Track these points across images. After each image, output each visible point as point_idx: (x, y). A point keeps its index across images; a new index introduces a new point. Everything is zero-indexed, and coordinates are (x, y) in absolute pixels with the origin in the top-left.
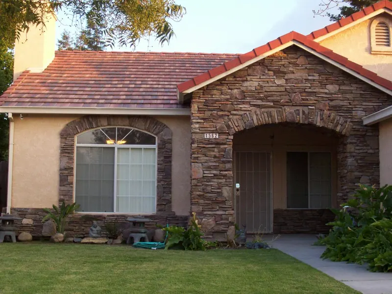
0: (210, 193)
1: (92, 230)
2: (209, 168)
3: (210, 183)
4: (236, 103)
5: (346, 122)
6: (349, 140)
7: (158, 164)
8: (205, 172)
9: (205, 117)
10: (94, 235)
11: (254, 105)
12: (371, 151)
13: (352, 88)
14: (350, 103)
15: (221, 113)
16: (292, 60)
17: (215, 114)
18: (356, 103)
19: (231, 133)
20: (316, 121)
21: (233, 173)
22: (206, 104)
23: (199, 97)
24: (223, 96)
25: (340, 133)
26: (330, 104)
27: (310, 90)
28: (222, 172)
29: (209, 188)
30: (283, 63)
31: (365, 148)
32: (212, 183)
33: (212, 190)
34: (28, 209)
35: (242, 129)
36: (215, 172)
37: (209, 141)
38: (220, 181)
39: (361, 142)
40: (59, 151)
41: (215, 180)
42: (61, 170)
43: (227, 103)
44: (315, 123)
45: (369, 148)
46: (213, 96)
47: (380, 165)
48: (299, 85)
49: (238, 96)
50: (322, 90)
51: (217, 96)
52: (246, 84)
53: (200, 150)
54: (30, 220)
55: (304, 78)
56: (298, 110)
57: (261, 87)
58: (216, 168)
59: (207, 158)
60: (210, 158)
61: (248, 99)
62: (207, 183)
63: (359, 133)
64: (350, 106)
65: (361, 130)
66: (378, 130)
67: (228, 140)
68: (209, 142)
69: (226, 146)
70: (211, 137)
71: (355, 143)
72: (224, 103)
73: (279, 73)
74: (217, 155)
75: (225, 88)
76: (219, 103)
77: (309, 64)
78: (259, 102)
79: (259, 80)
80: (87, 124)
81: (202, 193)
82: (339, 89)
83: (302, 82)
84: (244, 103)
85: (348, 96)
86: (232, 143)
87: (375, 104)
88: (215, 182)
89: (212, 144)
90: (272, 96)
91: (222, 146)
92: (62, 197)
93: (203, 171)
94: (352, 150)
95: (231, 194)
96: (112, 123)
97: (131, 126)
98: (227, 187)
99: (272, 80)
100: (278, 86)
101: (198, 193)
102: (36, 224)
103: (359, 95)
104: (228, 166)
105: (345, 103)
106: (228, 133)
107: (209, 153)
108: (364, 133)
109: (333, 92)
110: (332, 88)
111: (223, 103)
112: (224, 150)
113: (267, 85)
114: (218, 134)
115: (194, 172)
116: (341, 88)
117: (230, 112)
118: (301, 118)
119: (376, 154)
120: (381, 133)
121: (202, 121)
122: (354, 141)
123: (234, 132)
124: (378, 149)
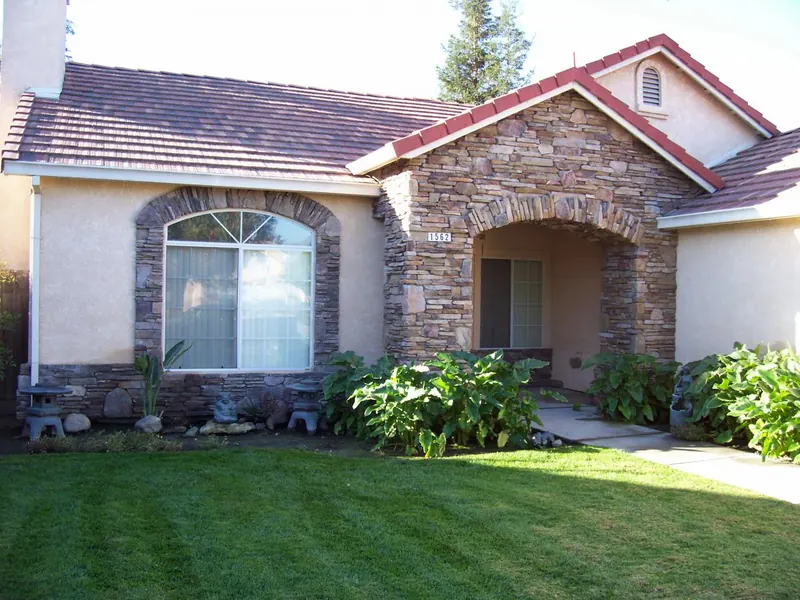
0: (437, 339)
1: (220, 408)
2: (436, 295)
3: (436, 322)
4: (479, 181)
5: (636, 223)
6: (639, 253)
7: (317, 281)
8: (430, 302)
9: (430, 204)
10: (226, 418)
11: (508, 188)
12: (666, 270)
13: (644, 169)
14: (641, 192)
15: (454, 198)
16: (565, 116)
17: (446, 200)
18: (649, 193)
19: (473, 234)
20: (597, 218)
21: (473, 304)
22: (432, 178)
23: (421, 166)
24: (458, 168)
25: (628, 240)
26: (616, 192)
27: (588, 168)
28: (455, 302)
29: (435, 331)
30: (551, 119)
31: (658, 264)
32: (440, 322)
33: (441, 333)
34: (74, 366)
35: (490, 227)
36: (445, 302)
37: (435, 246)
38: (452, 316)
39: (654, 256)
40: (134, 253)
41: (445, 316)
42: (137, 290)
43: (465, 180)
44: (595, 222)
45: (664, 265)
46: (444, 167)
47: (677, 291)
48: (574, 158)
49: (482, 169)
50: (605, 169)
51: (451, 168)
52: (496, 149)
53: (421, 263)
54: (80, 388)
55: (581, 146)
56: (573, 199)
57: (519, 157)
58: (446, 294)
59: (432, 277)
60: (437, 277)
61: (498, 177)
62: (433, 322)
63: (652, 241)
64: (642, 198)
65: (656, 236)
66: (676, 239)
67: (466, 246)
68: (436, 248)
69: (463, 256)
70: (439, 240)
71: (646, 257)
72: (462, 179)
73: (544, 135)
74: (449, 272)
75: (462, 154)
76: (454, 179)
77: (587, 124)
78: (514, 182)
79: (516, 144)
80: (188, 203)
81: (423, 339)
82: (628, 169)
83: (577, 152)
84: (491, 182)
85: (639, 181)
86: (471, 251)
87: (674, 197)
88: (445, 319)
89: (440, 252)
90: (534, 174)
91: (457, 257)
92: (141, 342)
93: (426, 300)
94: (642, 268)
95: (470, 341)
96: (236, 204)
97: (270, 211)
98: (464, 329)
99: (535, 145)
100: (542, 157)
101: (418, 339)
102: (93, 395)
103: (653, 181)
104: (467, 291)
105: (635, 192)
106: (468, 233)
107: (435, 268)
108: (659, 242)
109: (619, 173)
110: (618, 166)
111: (458, 179)
112: (460, 263)
113: (526, 153)
114: (449, 235)
115: (411, 301)
116: (630, 167)
117: (470, 196)
118: (576, 214)
119: (672, 275)
120: (680, 242)
121: (426, 210)
122: (645, 254)
123: (478, 232)
124: (675, 267)
